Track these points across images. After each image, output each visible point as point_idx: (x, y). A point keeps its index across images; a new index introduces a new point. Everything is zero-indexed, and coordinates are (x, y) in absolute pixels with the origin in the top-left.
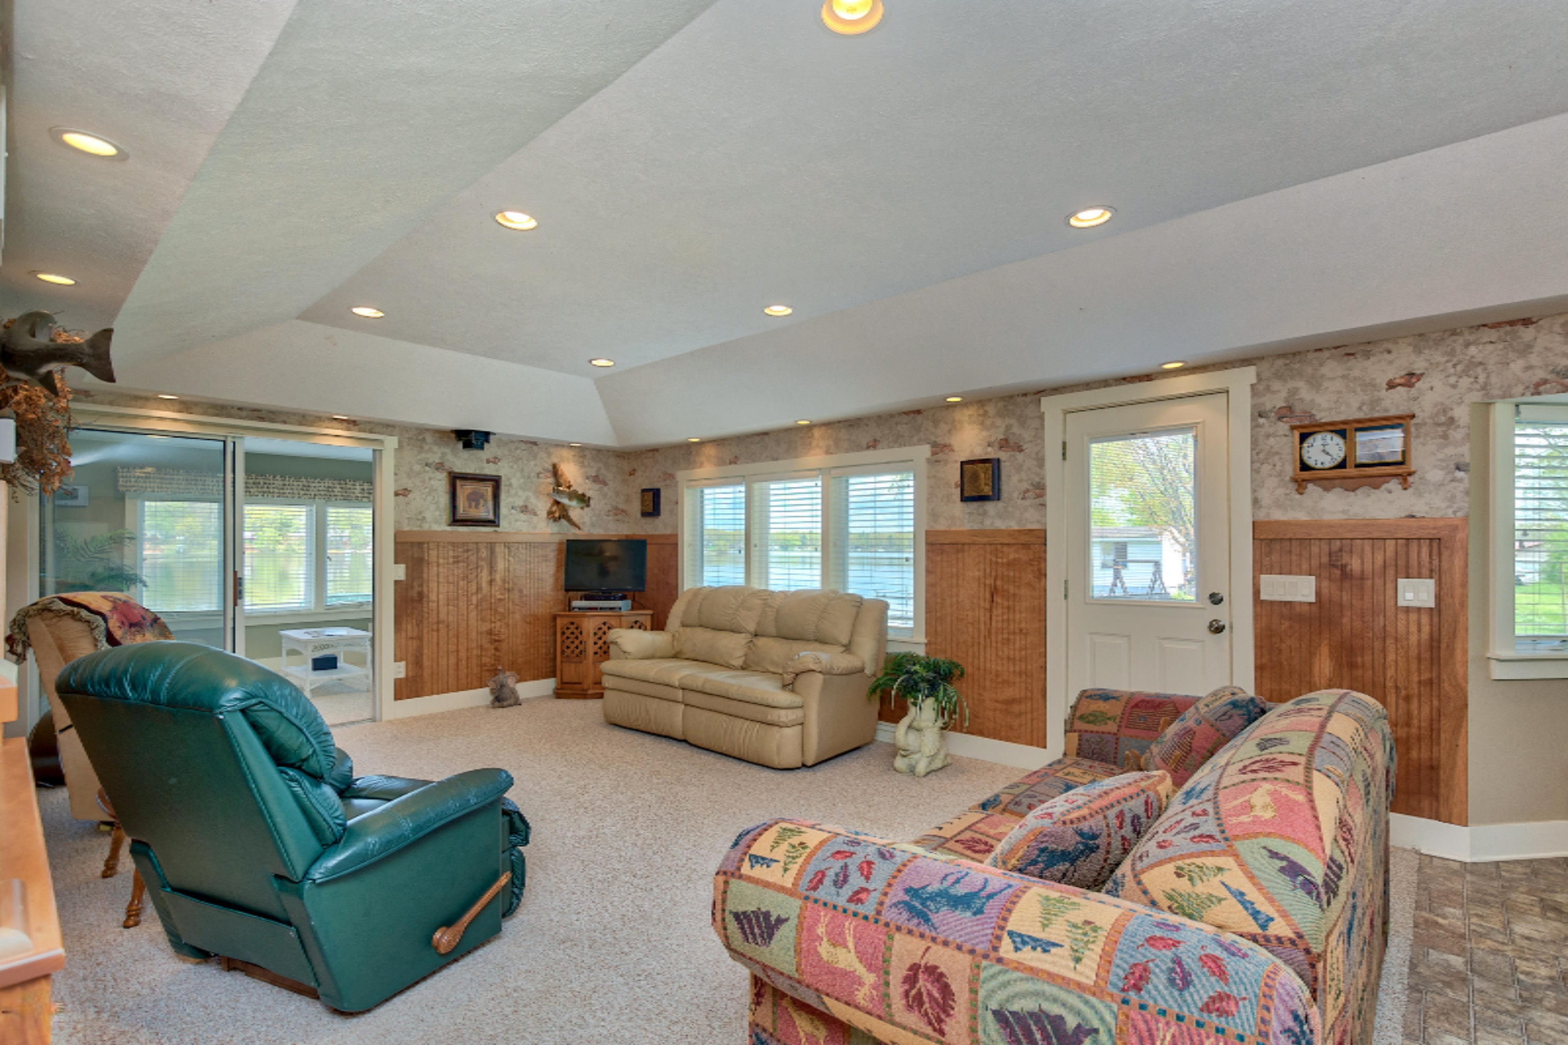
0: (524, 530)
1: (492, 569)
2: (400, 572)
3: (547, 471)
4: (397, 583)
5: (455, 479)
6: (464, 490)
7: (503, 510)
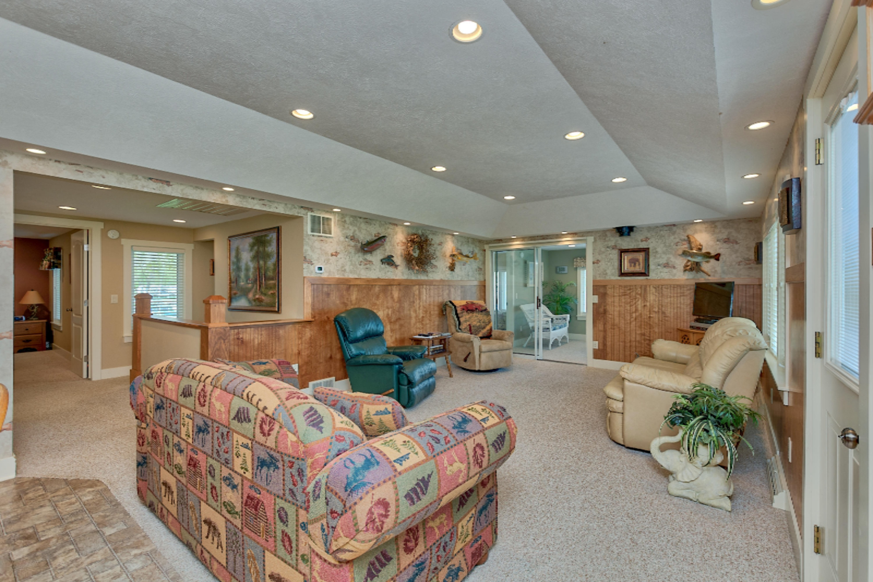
0: (667, 277)
1: (645, 300)
2: (595, 299)
3: (684, 240)
4: (594, 304)
5: (623, 251)
6: (626, 258)
7: (652, 267)
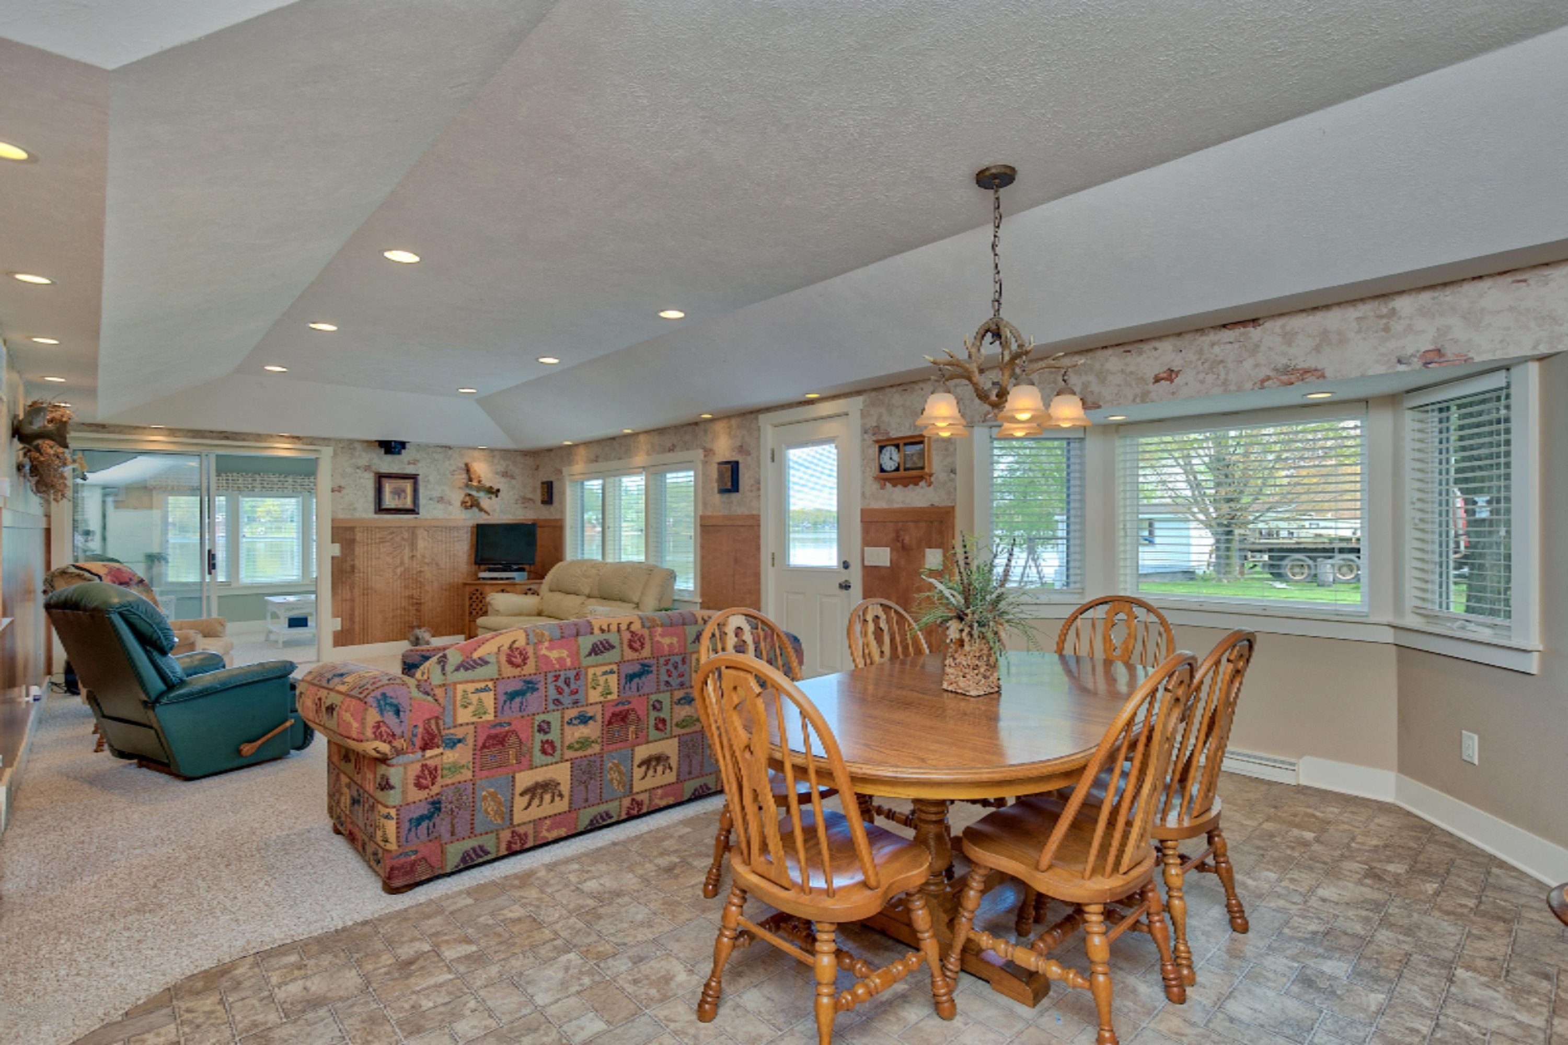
0: (441, 517)
1: (413, 547)
2: (336, 550)
3: (461, 469)
4: (333, 558)
5: (380, 478)
